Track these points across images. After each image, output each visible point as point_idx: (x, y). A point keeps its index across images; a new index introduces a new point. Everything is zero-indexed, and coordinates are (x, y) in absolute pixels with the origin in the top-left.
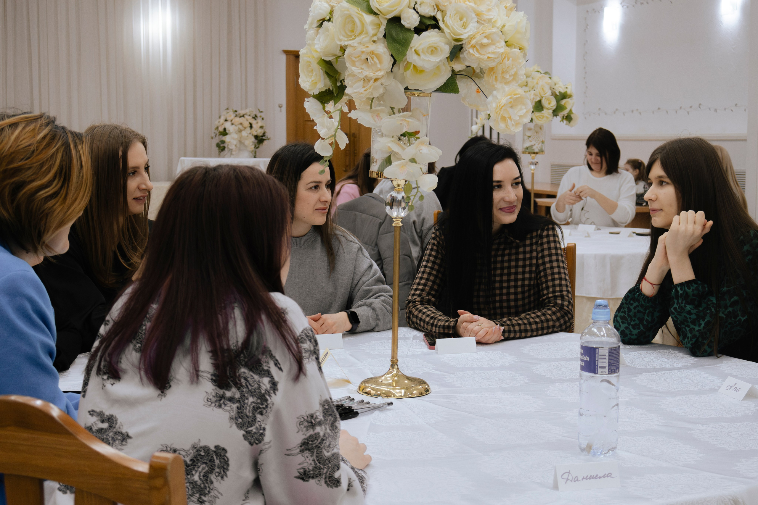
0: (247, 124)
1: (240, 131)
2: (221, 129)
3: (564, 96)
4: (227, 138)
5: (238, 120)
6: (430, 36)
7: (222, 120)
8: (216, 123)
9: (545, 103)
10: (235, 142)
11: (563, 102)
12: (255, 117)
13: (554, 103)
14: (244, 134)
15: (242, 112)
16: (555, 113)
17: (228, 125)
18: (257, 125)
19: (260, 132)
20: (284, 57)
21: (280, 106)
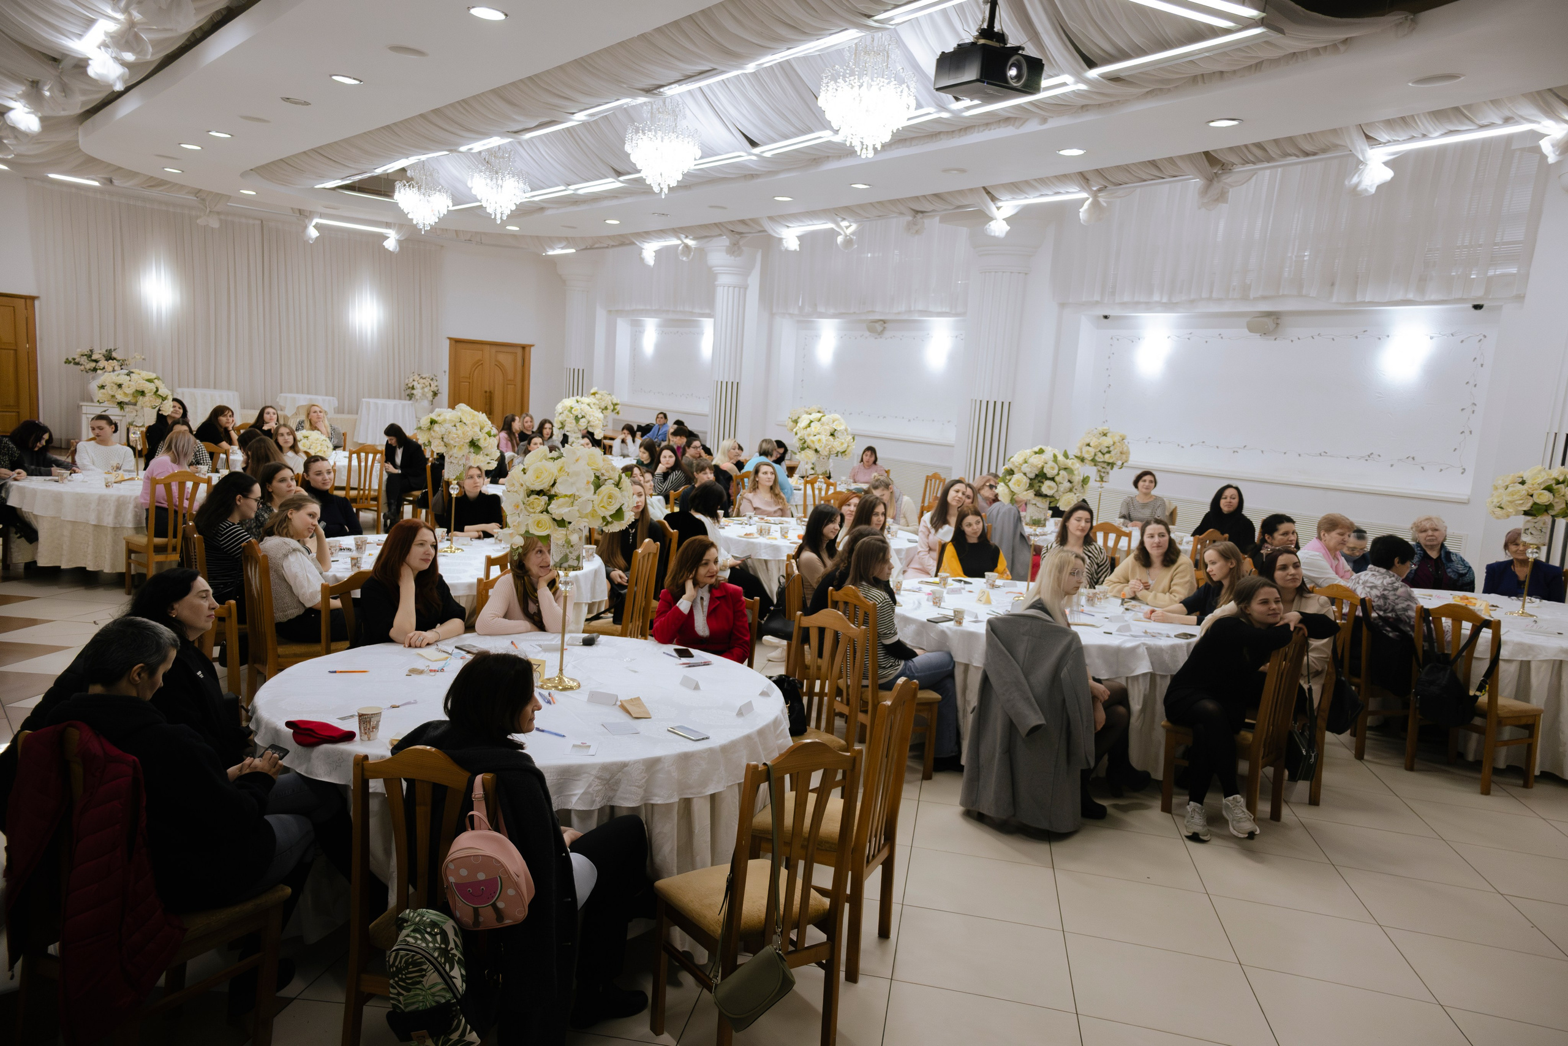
0: (427, 384)
1: (423, 388)
2: (411, 386)
3: (616, 404)
4: (414, 392)
5: (422, 381)
6: (583, 420)
7: (411, 380)
8: (407, 381)
9: (608, 407)
10: (420, 395)
11: (616, 407)
12: (432, 379)
13: (612, 407)
14: (426, 390)
15: (424, 376)
16: (613, 411)
17: (415, 384)
18: (434, 384)
19: (435, 389)
20: (448, 341)
21: (445, 372)
